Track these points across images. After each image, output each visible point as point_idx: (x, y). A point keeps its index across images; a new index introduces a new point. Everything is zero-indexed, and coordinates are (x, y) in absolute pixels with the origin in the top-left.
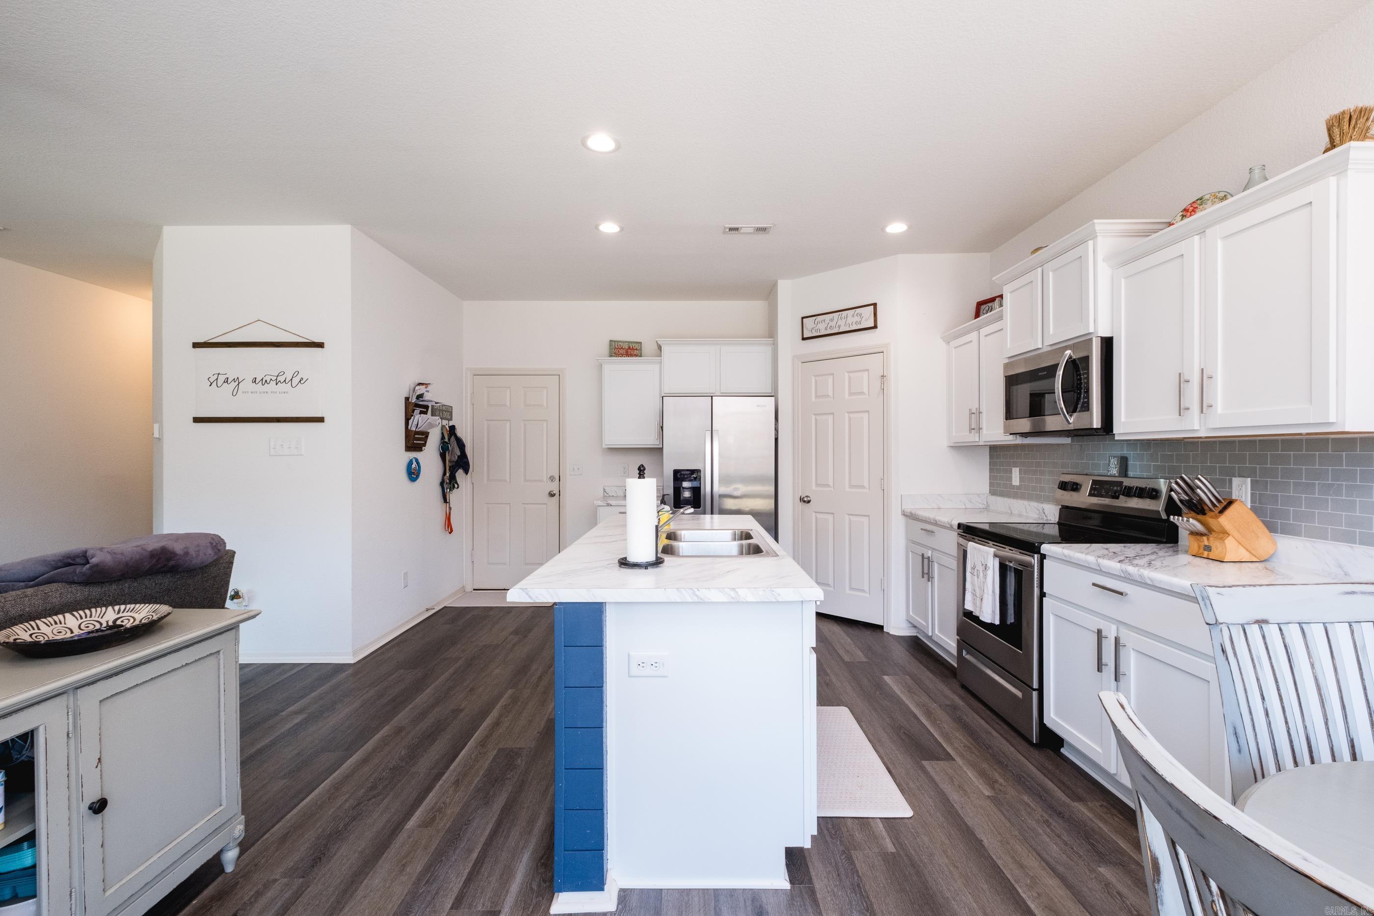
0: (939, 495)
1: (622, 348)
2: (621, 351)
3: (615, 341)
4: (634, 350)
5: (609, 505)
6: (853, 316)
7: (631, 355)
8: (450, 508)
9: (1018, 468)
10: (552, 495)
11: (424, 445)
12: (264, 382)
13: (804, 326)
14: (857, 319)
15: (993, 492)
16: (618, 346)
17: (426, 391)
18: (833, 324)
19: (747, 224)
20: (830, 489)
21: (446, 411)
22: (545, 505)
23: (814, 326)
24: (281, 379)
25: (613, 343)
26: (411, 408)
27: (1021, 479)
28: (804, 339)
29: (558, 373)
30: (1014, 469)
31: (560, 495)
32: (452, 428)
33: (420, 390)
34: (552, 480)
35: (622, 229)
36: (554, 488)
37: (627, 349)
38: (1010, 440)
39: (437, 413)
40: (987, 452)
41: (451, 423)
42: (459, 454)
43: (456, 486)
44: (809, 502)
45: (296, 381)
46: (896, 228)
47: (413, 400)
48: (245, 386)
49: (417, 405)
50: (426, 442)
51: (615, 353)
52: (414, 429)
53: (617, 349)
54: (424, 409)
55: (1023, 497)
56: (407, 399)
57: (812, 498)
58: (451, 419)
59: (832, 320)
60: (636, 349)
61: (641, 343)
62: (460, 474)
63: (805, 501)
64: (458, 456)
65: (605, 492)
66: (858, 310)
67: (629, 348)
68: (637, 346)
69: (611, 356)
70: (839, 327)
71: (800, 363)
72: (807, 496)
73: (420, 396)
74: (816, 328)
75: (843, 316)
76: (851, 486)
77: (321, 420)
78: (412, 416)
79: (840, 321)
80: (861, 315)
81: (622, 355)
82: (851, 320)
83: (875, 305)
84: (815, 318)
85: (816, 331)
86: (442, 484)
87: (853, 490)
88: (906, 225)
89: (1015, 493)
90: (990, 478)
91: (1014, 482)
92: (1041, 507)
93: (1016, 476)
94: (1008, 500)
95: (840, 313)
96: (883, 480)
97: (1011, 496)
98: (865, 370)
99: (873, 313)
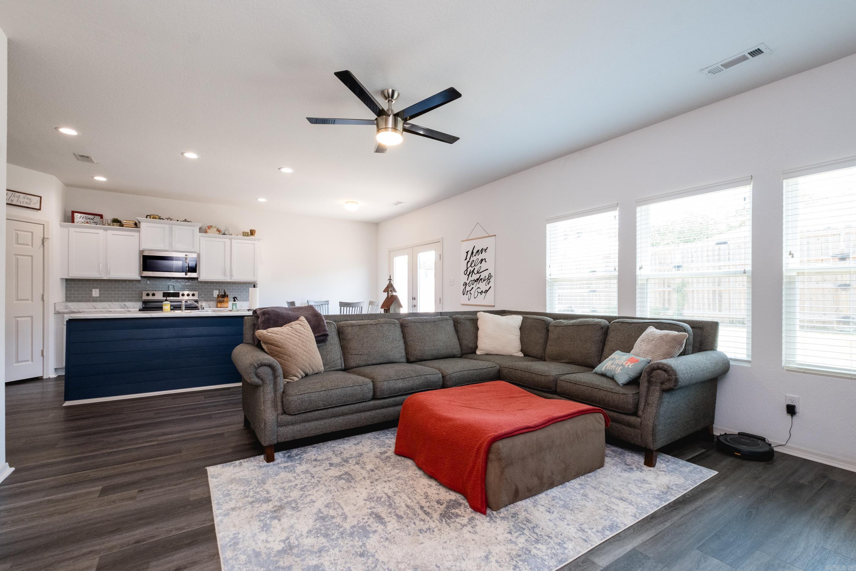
6: (24, 198)
9: (98, 290)
14: (28, 201)
15: (67, 300)
27: (100, 294)
30: (93, 290)
40: (65, 281)
55: (101, 301)
66: (28, 196)
75: (16, 195)
76: (18, 300)
80: (30, 199)
82: (22, 200)
83: (41, 197)
88: (107, 181)
89: (95, 300)
90: (66, 294)
91: (94, 295)
92: (122, 304)
93: (96, 293)
94: (89, 303)
95: (14, 193)
96: (43, 295)
97: (89, 301)
98: (30, 232)
99: (39, 201)
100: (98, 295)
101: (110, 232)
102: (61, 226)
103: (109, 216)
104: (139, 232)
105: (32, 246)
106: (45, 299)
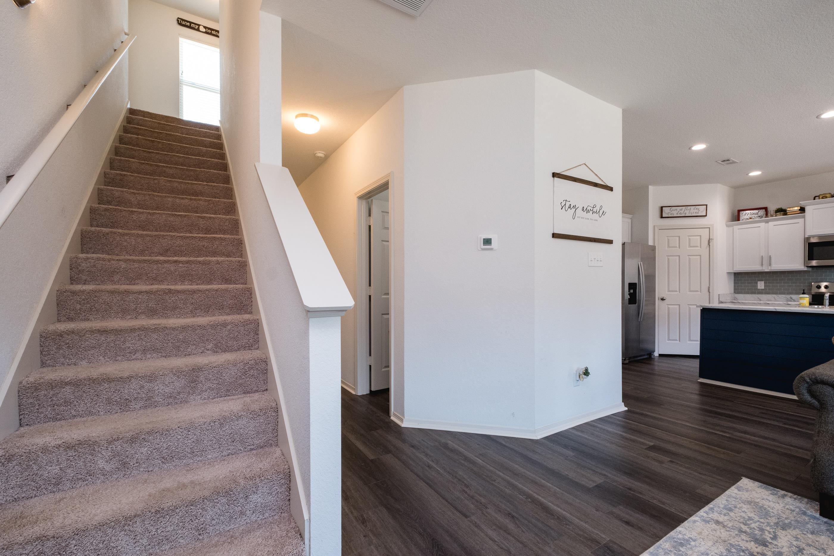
6: (694, 209)
9: (763, 282)
12: (588, 211)
13: (662, 211)
14: (696, 211)
15: (735, 292)
18: (682, 212)
20: (677, 293)
23: (670, 211)
24: (595, 210)
27: (765, 287)
28: (662, 217)
38: (806, 269)
44: (664, 300)
45: (601, 212)
48: (579, 211)
55: (766, 293)
59: (681, 210)
63: (662, 299)
66: (697, 207)
70: (685, 213)
71: (657, 229)
72: (664, 297)
74: (671, 213)
75: (688, 209)
76: (690, 291)
79: (685, 210)
80: (698, 209)
82: (693, 211)
83: (707, 205)
84: (670, 207)
87: (691, 293)
89: (760, 292)
90: (735, 286)
91: (759, 287)
92: (788, 296)
93: (761, 285)
94: (754, 295)
95: (686, 207)
96: (709, 288)
97: (754, 293)
98: (699, 236)
99: (705, 209)
100: (763, 288)
101: (771, 224)
102: (727, 226)
103: (772, 208)
104: (804, 217)
105: (701, 247)
106: (710, 291)
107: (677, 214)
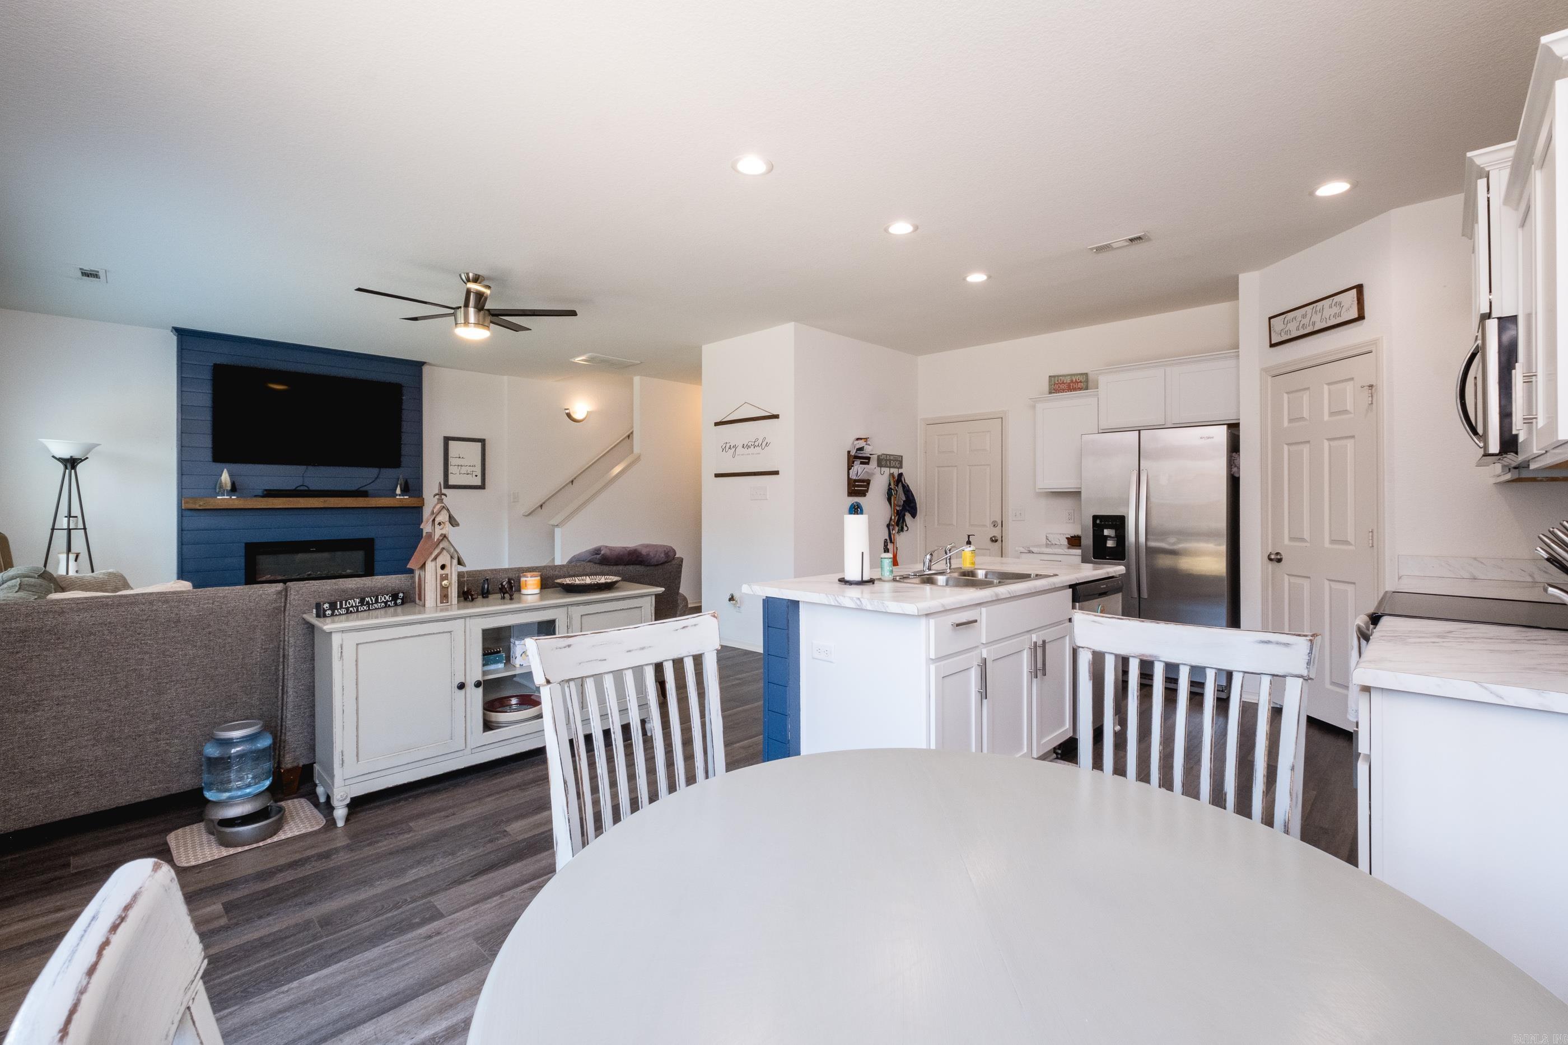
0: (1475, 559)
1: (1063, 383)
2: (1062, 386)
3: (1054, 377)
4: (1078, 383)
5: (1030, 552)
6: (1330, 307)
7: (1075, 389)
8: (897, 548)
10: (994, 540)
11: (867, 491)
12: (748, 447)
13: (1272, 329)
14: (1335, 310)
16: (1058, 381)
17: (866, 444)
18: (1306, 321)
19: (1119, 237)
20: (1305, 543)
21: (894, 461)
22: (988, 551)
23: (1282, 326)
24: (756, 444)
25: (1053, 378)
26: (851, 459)
28: (1272, 345)
29: (1000, 416)
31: (1002, 541)
32: (900, 475)
33: (861, 444)
34: (994, 525)
35: (989, 277)
36: (996, 532)
37: (1069, 383)
39: (883, 463)
41: (901, 471)
42: (904, 499)
43: (905, 528)
44: (1279, 561)
45: (764, 444)
46: (1333, 188)
47: (853, 453)
48: (740, 450)
49: (856, 457)
50: (868, 489)
51: (1054, 390)
52: (854, 478)
53: (1057, 384)
54: (866, 460)
56: (849, 452)
57: (1284, 557)
58: (901, 467)
59: (1304, 316)
60: (1081, 382)
61: (1087, 374)
62: (908, 517)
63: (1277, 559)
64: (904, 501)
65: (1048, 539)
66: (1337, 298)
67: (1072, 381)
68: (1081, 378)
69: (1050, 393)
70: (1314, 324)
71: (1269, 378)
72: (1277, 554)
73: (861, 449)
74: (1286, 330)
75: (1318, 309)
76: (1333, 542)
77: (776, 473)
78: (853, 466)
79: (1314, 315)
80: (1340, 303)
81: (1063, 391)
82: (1328, 314)
83: (1360, 288)
84: (1283, 316)
85: (1286, 333)
86: (888, 526)
87: (1334, 547)
88: (1346, 182)
95: (1314, 305)
96: (1373, 532)
99: (1356, 299)
105: (1354, 411)
106: (1375, 543)
107: (1298, 329)
